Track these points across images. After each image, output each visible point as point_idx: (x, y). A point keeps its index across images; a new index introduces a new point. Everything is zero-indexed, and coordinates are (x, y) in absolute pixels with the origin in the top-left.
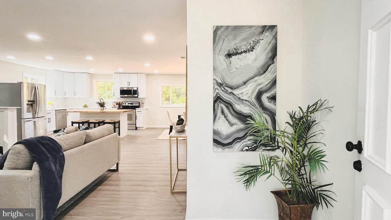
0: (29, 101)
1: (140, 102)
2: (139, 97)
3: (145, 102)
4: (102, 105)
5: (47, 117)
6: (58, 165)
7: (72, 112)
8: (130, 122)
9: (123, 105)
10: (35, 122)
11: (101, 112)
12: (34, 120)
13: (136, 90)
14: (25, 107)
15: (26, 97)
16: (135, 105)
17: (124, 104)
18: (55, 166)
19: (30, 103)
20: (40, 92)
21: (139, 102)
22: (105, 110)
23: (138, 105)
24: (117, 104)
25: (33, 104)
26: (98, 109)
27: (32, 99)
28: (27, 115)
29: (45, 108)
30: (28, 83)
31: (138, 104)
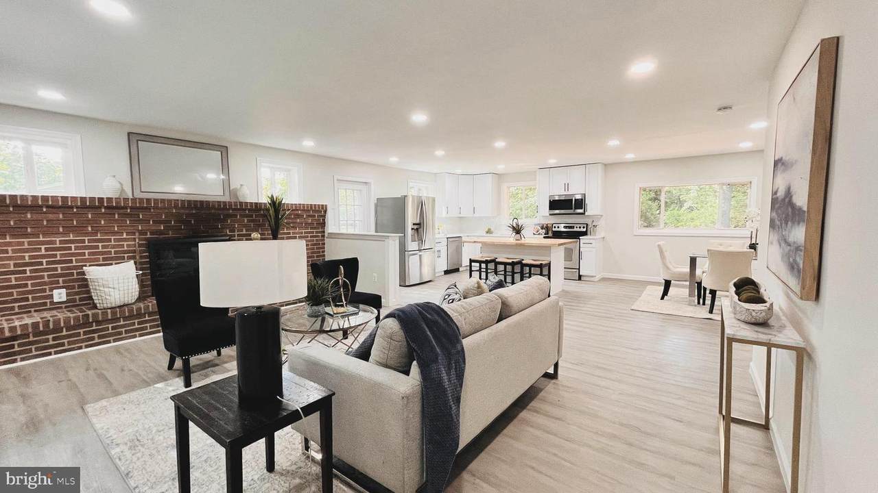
0: (414, 224)
1: (590, 223)
2: (586, 214)
3: (601, 224)
4: (517, 230)
5: (436, 249)
6: (453, 372)
7: (470, 242)
8: (569, 264)
9: (554, 229)
10: (420, 256)
11: (517, 245)
12: (421, 253)
13: (582, 199)
14: (409, 232)
15: (411, 218)
16: (578, 230)
17: (555, 227)
18: (448, 374)
19: (415, 227)
20: (427, 208)
21: (587, 225)
22: (523, 241)
23: (585, 230)
24: (542, 228)
25: (419, 228)
26: (511, 238)
27: (418, 222)
28: (412, 246)
29: (434, 234)
30: (413, 197)
31: (584, 228)
